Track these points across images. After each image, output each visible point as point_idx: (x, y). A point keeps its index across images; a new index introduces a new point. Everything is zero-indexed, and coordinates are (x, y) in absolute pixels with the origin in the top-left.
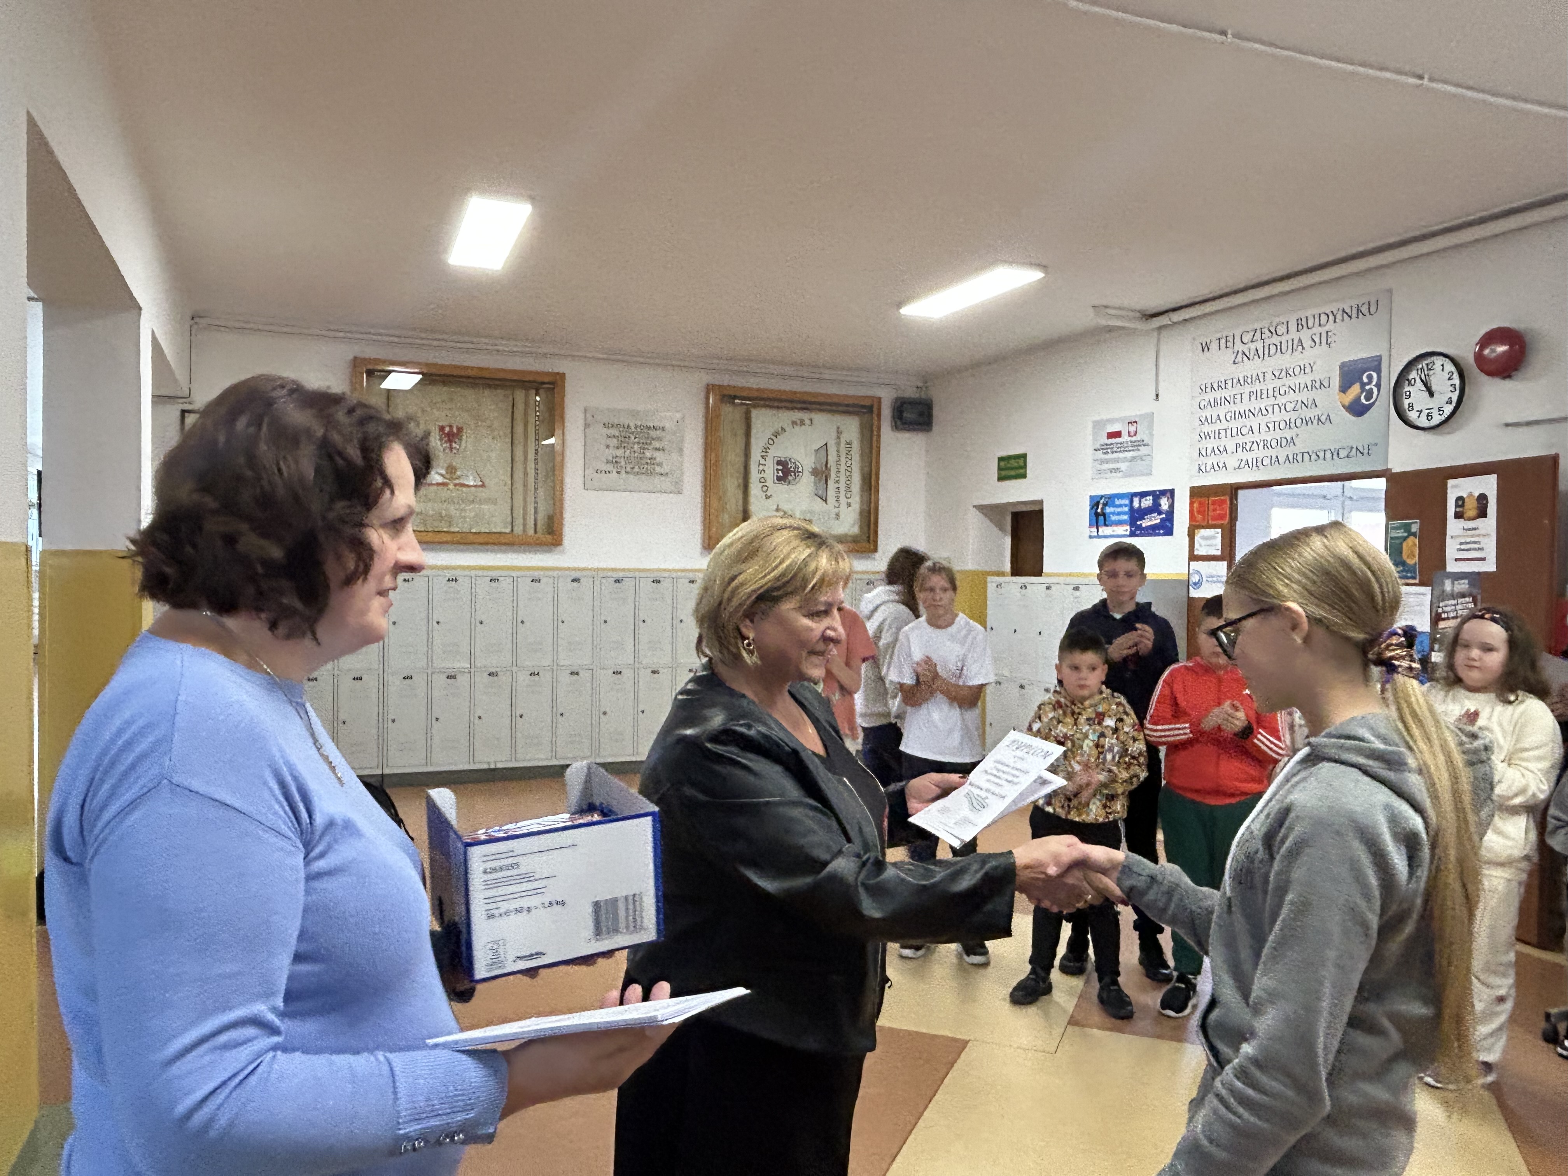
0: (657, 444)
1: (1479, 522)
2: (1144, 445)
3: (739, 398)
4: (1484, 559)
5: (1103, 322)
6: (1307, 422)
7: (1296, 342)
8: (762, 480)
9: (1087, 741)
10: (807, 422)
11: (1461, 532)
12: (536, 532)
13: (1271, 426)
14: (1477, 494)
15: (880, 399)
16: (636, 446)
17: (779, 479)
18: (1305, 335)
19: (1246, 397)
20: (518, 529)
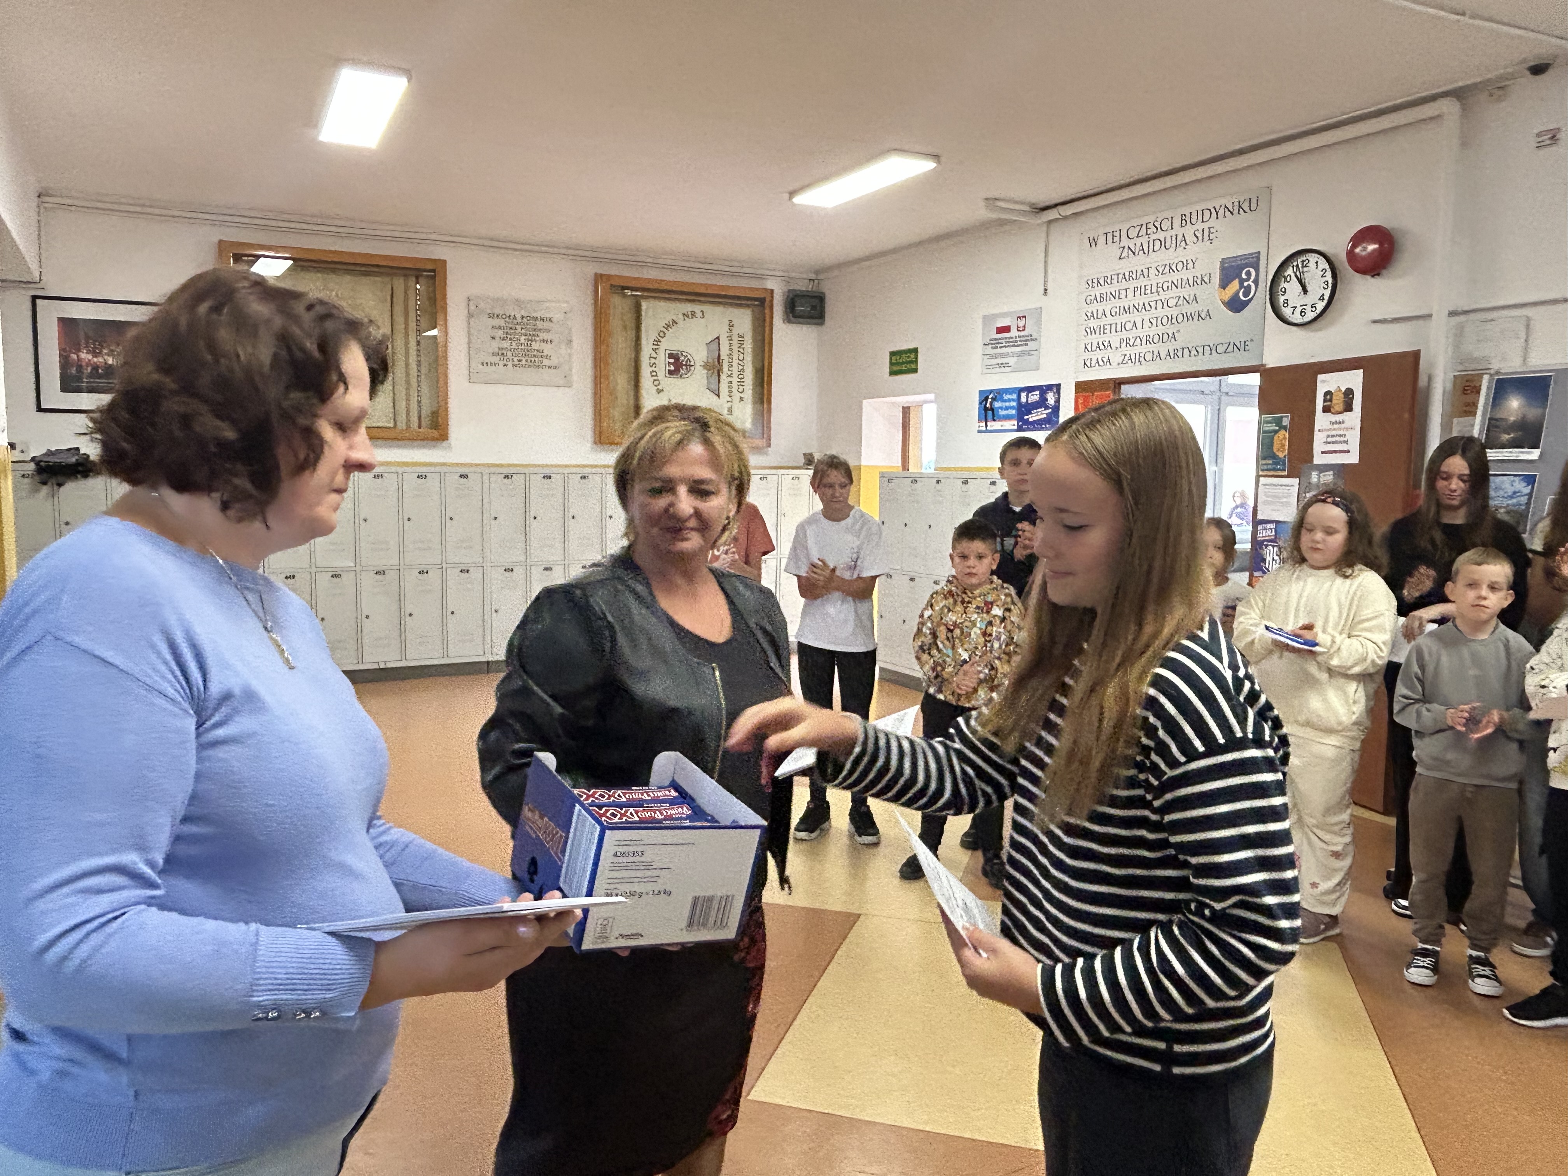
0: (543, 335)
1: (1346, 416)
2: (1032, 340)
3: (628, 288)
4: (1348, 451)
5: (994, 216)
6: (1189, 317)
7: (1180, 237)
8: (654, 374)
9: (975, 629)
10: (699, 314)
11: (1331, 426)
12: (420, 427)
13: (1154, 322)
14: (1343, 390)
15: (772, 291)
16: (523, 337)
17: (671, 373)
18: (1189, 231)
19: (1130, 293)
20: (402, 425)
